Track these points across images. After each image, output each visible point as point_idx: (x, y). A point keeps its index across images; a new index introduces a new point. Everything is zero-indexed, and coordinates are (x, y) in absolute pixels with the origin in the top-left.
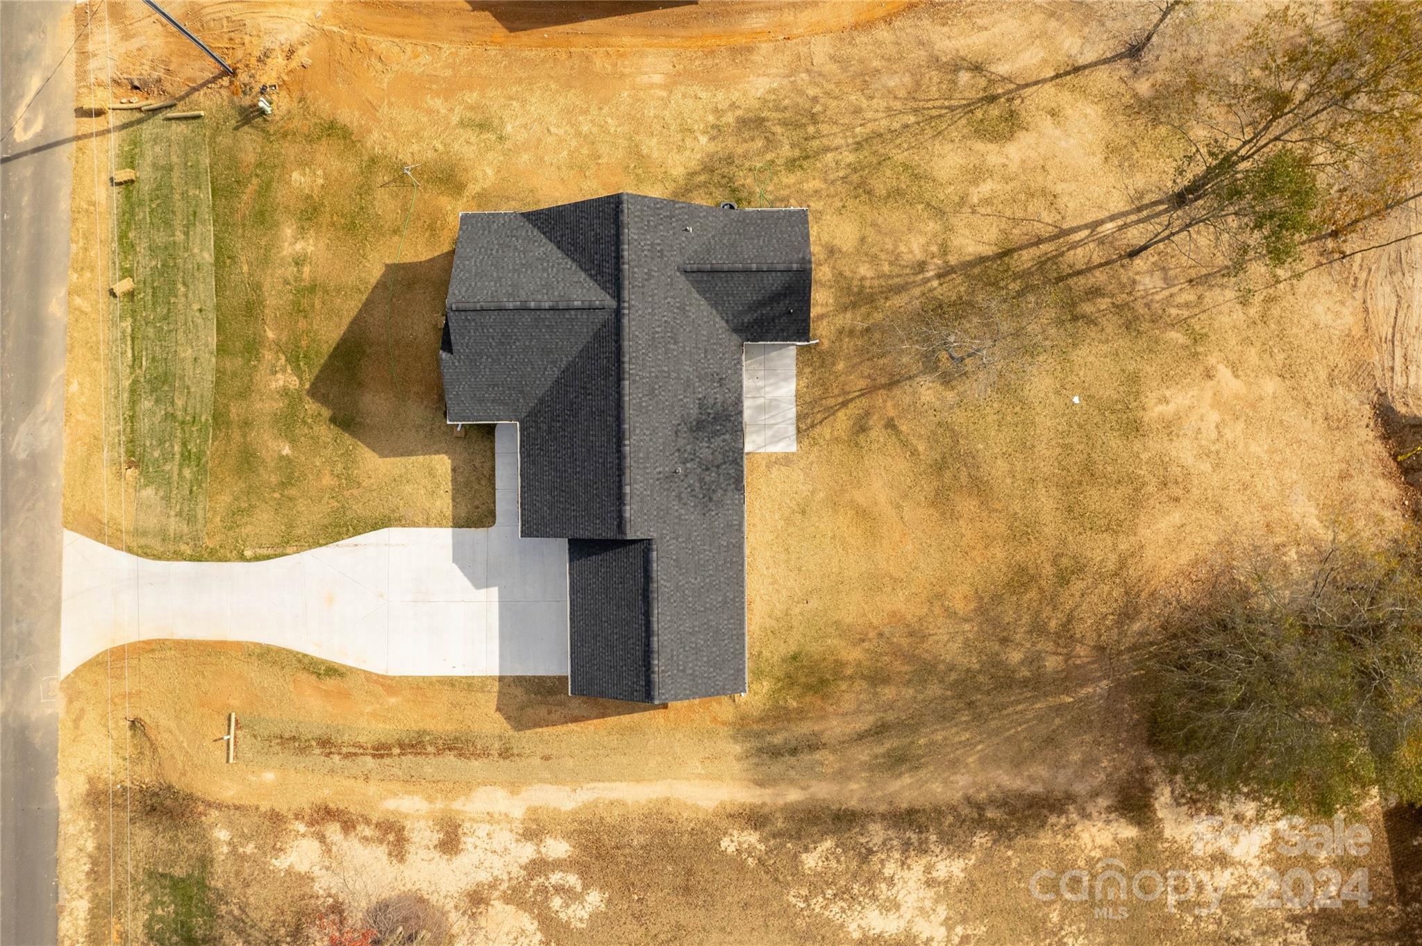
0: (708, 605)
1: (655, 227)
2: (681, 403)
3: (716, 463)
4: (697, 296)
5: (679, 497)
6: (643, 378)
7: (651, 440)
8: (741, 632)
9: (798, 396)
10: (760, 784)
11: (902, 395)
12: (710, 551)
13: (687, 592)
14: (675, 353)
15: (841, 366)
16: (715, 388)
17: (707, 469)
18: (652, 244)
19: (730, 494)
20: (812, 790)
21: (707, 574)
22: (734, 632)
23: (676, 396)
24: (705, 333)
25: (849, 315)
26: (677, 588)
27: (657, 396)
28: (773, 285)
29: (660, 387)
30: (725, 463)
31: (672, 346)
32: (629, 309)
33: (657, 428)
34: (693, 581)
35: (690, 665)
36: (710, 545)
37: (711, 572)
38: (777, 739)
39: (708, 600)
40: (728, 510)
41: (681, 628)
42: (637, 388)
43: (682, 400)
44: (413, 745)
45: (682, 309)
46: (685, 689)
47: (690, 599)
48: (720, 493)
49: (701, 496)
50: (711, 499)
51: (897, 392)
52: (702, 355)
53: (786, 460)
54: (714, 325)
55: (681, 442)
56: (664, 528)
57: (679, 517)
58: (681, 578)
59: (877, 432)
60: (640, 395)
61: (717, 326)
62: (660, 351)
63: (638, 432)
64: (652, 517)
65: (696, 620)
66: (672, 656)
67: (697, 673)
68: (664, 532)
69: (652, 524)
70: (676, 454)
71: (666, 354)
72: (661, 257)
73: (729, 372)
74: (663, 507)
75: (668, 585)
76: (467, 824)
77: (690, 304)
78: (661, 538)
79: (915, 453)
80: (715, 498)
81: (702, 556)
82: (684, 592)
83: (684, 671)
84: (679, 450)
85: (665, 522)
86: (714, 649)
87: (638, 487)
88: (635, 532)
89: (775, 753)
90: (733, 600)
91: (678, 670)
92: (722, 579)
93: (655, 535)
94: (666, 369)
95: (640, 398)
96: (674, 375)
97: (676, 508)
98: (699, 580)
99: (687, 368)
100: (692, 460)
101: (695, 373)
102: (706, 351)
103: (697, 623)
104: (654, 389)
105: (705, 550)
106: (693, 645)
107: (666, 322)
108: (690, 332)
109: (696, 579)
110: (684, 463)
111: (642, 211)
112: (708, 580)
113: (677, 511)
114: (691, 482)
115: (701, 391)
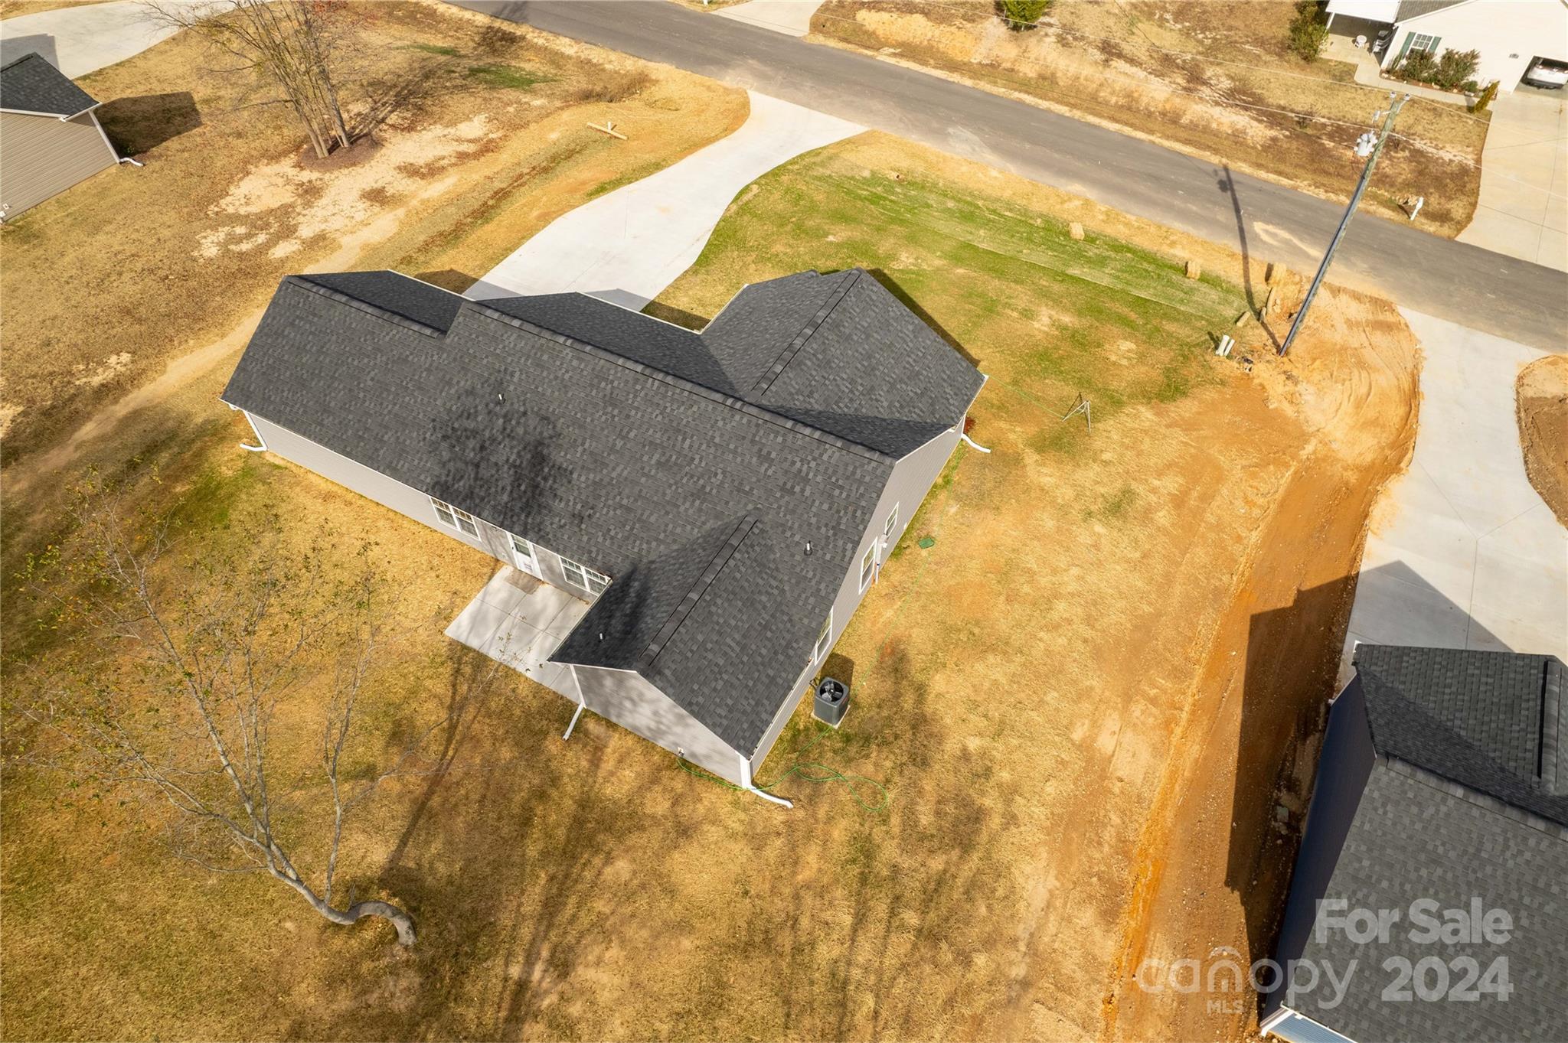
0: (336, 384)
1: (831, 496)
2: (579, 441)
3: (483, 465)
4: (708, 526)
5: (471, 392)
6: (635, 396)
7: (556, 378)
8: (283, 419)
12: (390, 412)
13: (366, 361)
14: (645, 458)
15: (506, 753)
16: (575, 503)
17: (482, 448)
18: (806, 480)
19: (437, 470)
21: (369, 396)
22: (288, 409)
23: (592, 436)
24: (653, 519)
26: (378, 349)
27: (605, 408)
29: (614, 416)
30: (476, 479)
31: (656, 456)
32: (732, 408)
33: (566, 393)
34: (372, 374)
35: (292, 335)
36: (396, 415)
37: (367, 404)
39: (341, 387)
40: (421, 459)
41: (334, 338)
42: (627, 382)
43: (583, 444)
45: (699, 494)
46: (274, 318)
47: (356, 363)
48: (446, 455)
49: (456, 425)
50: (445, 437)
51: (402, 809)
52: (625, 502)
54: (657, 540)
55: (533, 421)
56: (448, 356)
57: (449, 383)
58: (384, 359)
59: (371, 749)
60: (616, 383)
61: (654, 544)
62: (658, 435)
63: (575, 363)
64: (470, 344)
65: (331, 362)
66: (315, 315)
67: (279, 340)
68: (445, 355)
69: (462, 342)
70: (522, 409)
71: (651, 443)
72: (783, 489)
73: (585, 538)
74: (472, 364)
75: (387, 339)
77: (700, 510)
78: (440, 348)
79: (301, 782)
80: (445, 445)
81: (391, 398)
82: (368, 356)
83: (292, 324)
84: (525, 413)
85: (455, 360)
86: (288, 373)
87: (512, 338)
88: (465, 316)
90: (321, 424)
91: (298, 317)
92: (350, 417)
93: (448, 341)
94: (632, 435)
95: (612, 382)
96: (619, 444)
97: (462, 383)
98: (370, 383)
99: (619, 470)
100: (505, 429)
101: (607, 480)
102: (628, 510)
103: (327, 360)
104: (614, 406)
105: (395, 404)
106: (308, 347)
107: (693, 459)
108: (664, 494)
109: (372, 379)
110: (505, 416)
111: (860, 482)
112: (361, 395)
113: (458, 382)
114: (480, 418)
115: (580, 479)
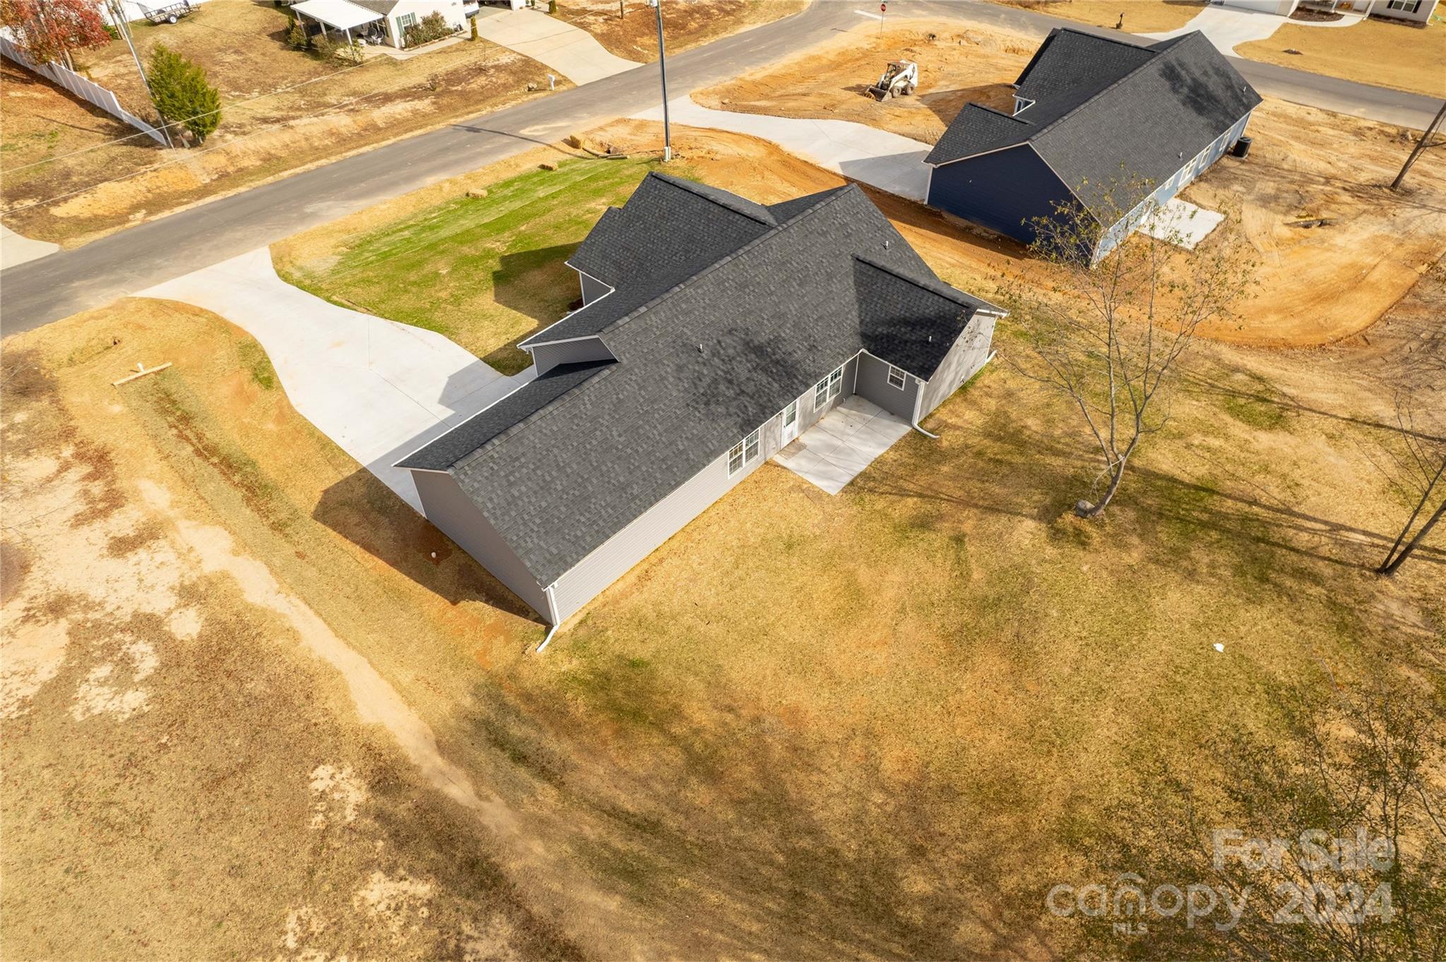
0: (604, 468)
1: (860, 220)
2: (760, 320)
3: (743, 388)
4: (852, 284)
5: (680, 368)
6: (747, 272)
7: (704, 308)
8: (607, 531)
9: (879, 461)
10: (441, 748)
11: (996, 524)
12: (660, 434)
13: (598, 433)
14: (792, 290)
15: (945, 469)
16: (802, 345)
17: (730, 382)
18: (846, 224)
19: (730, 421)
20: (485, 805)
21: (634, 445)
22: (601, 523)
23: (761, 310)
24: (833, 308)
25: (987, 442)
26: (594, 420)
27: (745, 293)
28: (928, 307)
29: (753, 291)
30: (752, 398)
31: (794, 283)
32: (785, 230)
33: (719, 308)
34: (615, 433)
35: (523, 489)
36: (666, 431)
37: (641, 450)
38: (516, 731)
39: (610, 465)
40: (715, 429)
41: (556, 451)
42: (733, 270)
43: (763, 319)
44: (229, 465)
45: (830, 276)
46: (491, 499)
47: (594, 442)
48: (721, 409)
49: (702, 391)
50: (707, 404)
51: (991, 518)
52: (815, 317)
53: (816, 496)
54: (847, 313)
55: (728, 340)
56: (639, 368)
57: (663, 379)
58: (607, 417)
59: (938, 538)
60: (731, 277)
61: (849, 316)
62: (781, 275)
63: (700, 291)
64: (638, 348)
65: (578, 463)
66: (517, 459)
67: (520, 503)
68: (636, 370)
69: (633, 352)
70: (715, 341)
71: (784, 281)
72: (846, 237)
73: (828, 351)
74: (657, 355)
75: (589, 406)
76: (162, 542)
77: (840, 281)
78: (627, 371)
79: (965, 576)
80: (712, 407)
81: (647, 427)
82: (596, 429)
83: (511, 484)
84: (719, 342)
85: (645, 365)
86: (563, 509)
87: (653, 318)
88: (611, 339)
89: (498, 741)
90: (634, 498)
91: (506, 476)
92: (644, 469)
93: (625, 362)
94: (773, 289)
95: (729, 279)
96: (774, 298)
97: (669, 370)
98: (622, 439)
99: (792, 308)
100: (723, 360)
101: (795, 318)
102: (821, 317)
103: (575, 466)
104: (747, 286)
105: (655, 427)
106: (548, 478)
107: (806, 267)
108: (821, 294)
109: (620, 435)
110: (714, 355)
111: (859, 203)
112: (629, 451)
113: (666, 372)
114: (705, 372)
115: (786, 333)
